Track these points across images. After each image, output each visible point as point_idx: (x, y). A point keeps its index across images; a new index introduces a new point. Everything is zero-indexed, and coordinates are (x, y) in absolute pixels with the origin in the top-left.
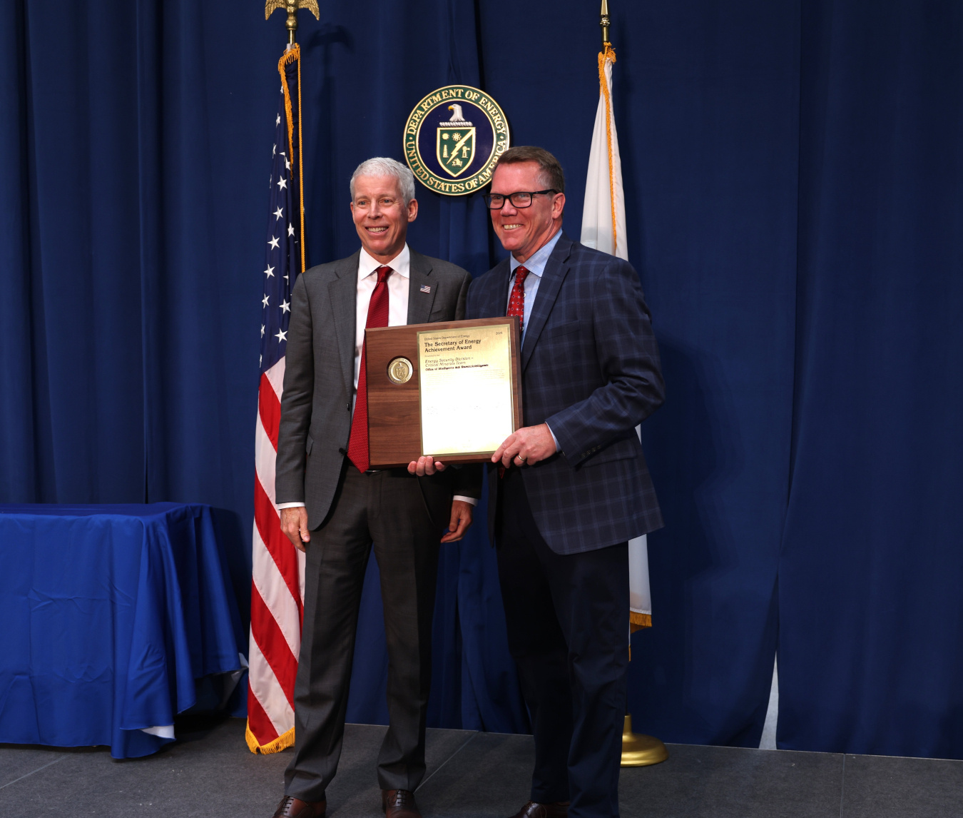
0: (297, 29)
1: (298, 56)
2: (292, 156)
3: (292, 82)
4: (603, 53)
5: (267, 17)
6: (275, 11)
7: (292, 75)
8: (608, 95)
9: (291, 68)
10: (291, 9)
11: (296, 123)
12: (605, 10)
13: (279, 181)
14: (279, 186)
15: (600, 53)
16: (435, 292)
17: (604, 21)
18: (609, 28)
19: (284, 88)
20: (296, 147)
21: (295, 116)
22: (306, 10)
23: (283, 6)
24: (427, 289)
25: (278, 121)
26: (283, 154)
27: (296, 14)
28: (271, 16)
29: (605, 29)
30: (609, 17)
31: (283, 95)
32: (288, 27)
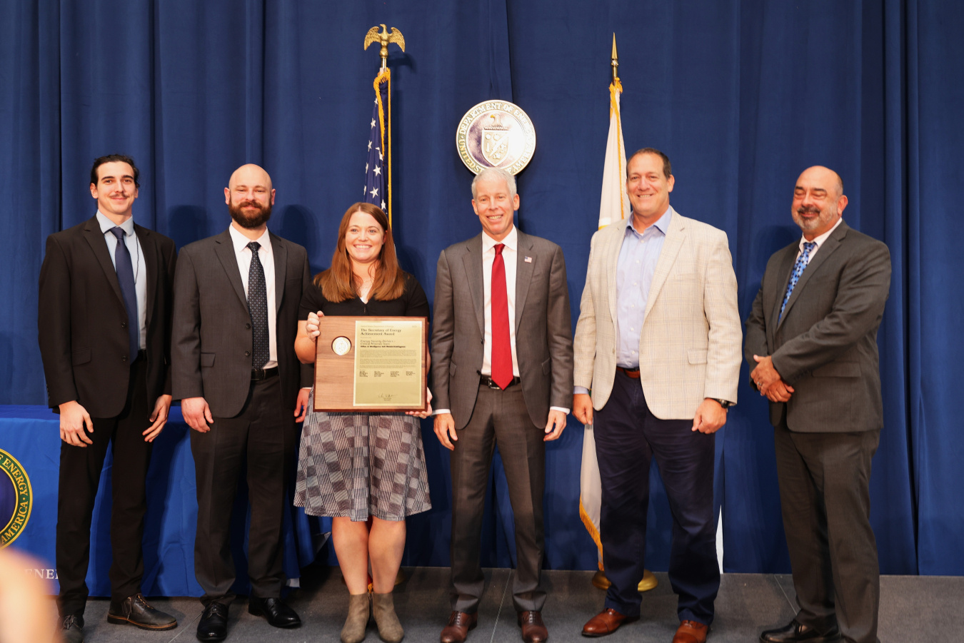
0: (388, 58)
1: (389, 77)
2: (383, 150)
3: (384, 97)
4: (614, 85)
5: (365, 48)
6: (371, 44)
7: (384, 91)
8: (617, 114)
9: (383, 87)
10: (384, 43)
11: (386, 126)
12: (614, 55)
13: (375, 168)
14: (375, 172)
15: (612, 85)
16: (535, 262)
17: (615, 63)
18: (617, 67)
19: (378, 100)
20: (386, 143)
21: (386, 120)
22: (395, 45)
23: (378, 41)
24: (529, 260)
25: (373, 124)
26: (378, 149)
27: (387, 47)
28: (369, 48)
29: (615, 69)
30: (618, 60)
31: (377, 106)
32: (382, 56)
